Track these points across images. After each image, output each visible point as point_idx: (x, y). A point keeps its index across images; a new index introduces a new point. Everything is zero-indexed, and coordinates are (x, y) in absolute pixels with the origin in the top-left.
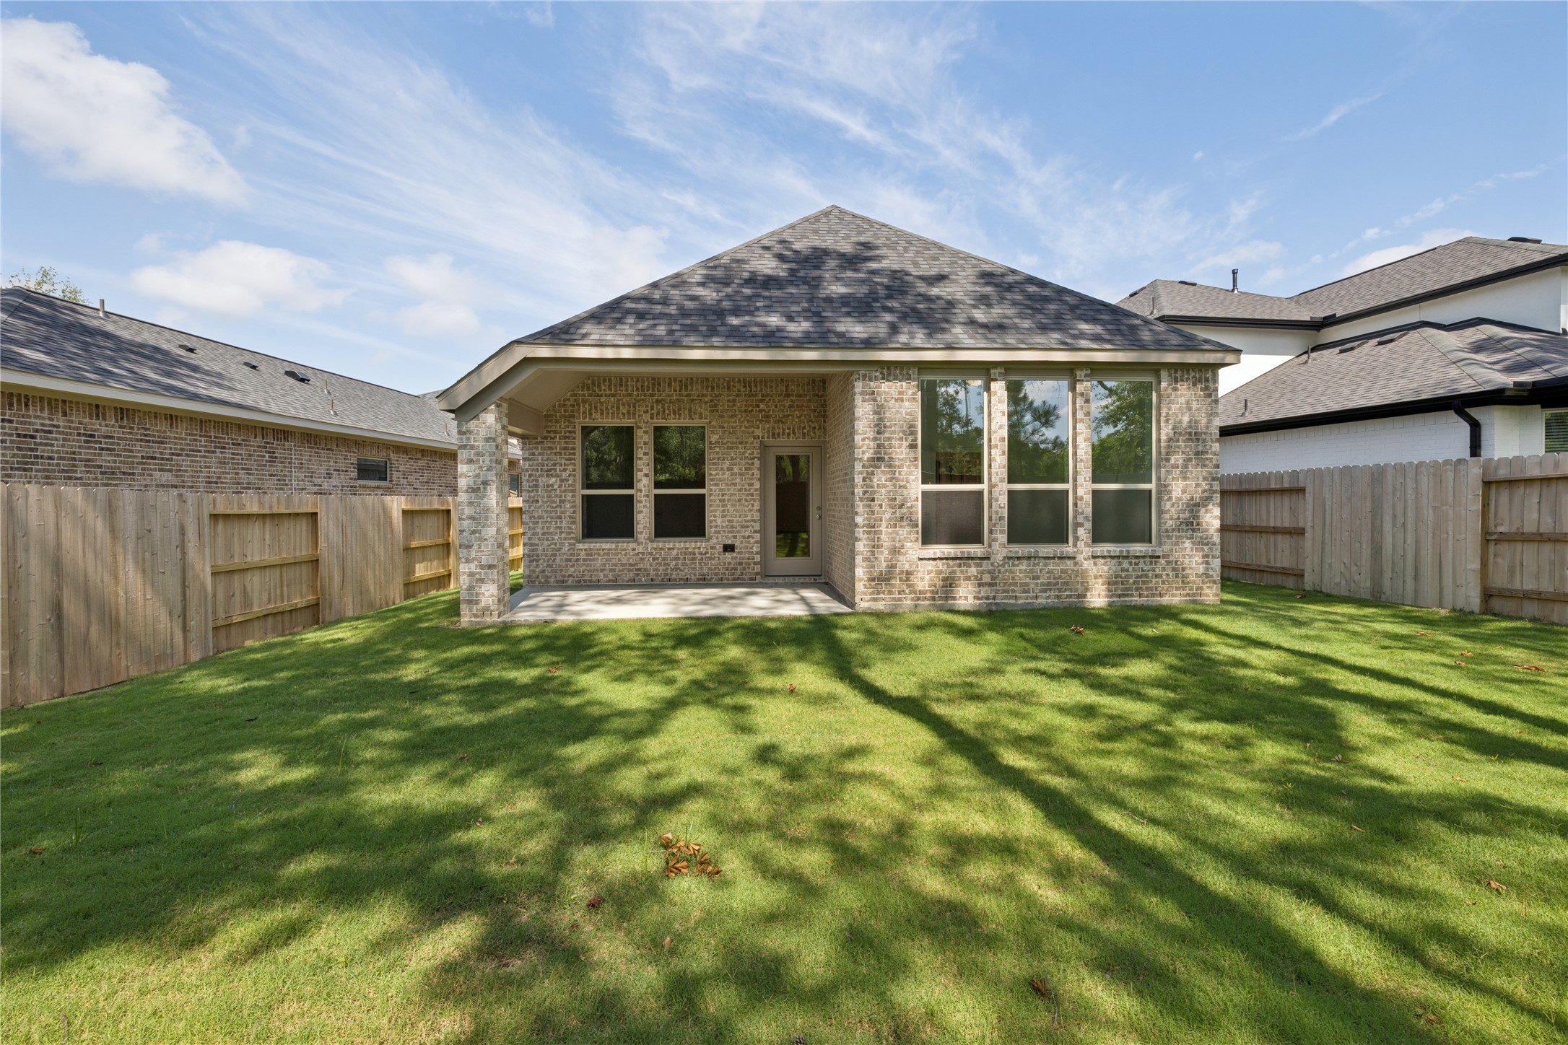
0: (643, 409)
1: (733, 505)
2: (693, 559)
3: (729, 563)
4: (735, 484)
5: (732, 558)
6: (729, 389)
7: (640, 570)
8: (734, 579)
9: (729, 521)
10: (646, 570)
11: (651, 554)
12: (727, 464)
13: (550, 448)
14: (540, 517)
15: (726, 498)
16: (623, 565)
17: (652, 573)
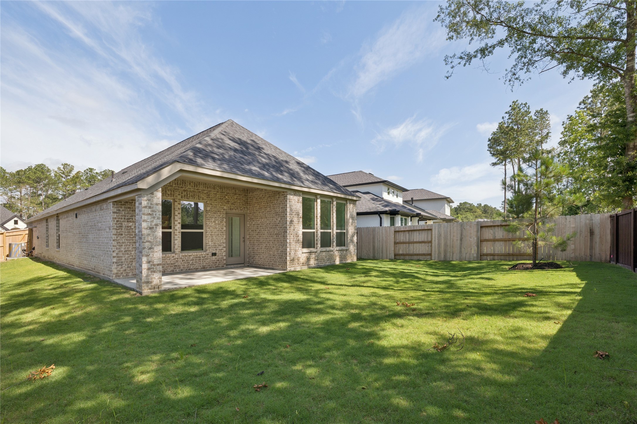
0: (178, 193)
1: (216, 237)
2: (200, 260)
3: (214, 261)
4: (216, 228)
5: (215, 258)
6: (214, 189)
7: (176, 266)
8: (216, 267)
9: (214, 243)
10: (179, 266)
11: (181, 258)
12: (213, 220)
15: (213, 233)
16: (168, 264)
17: (182, 267)
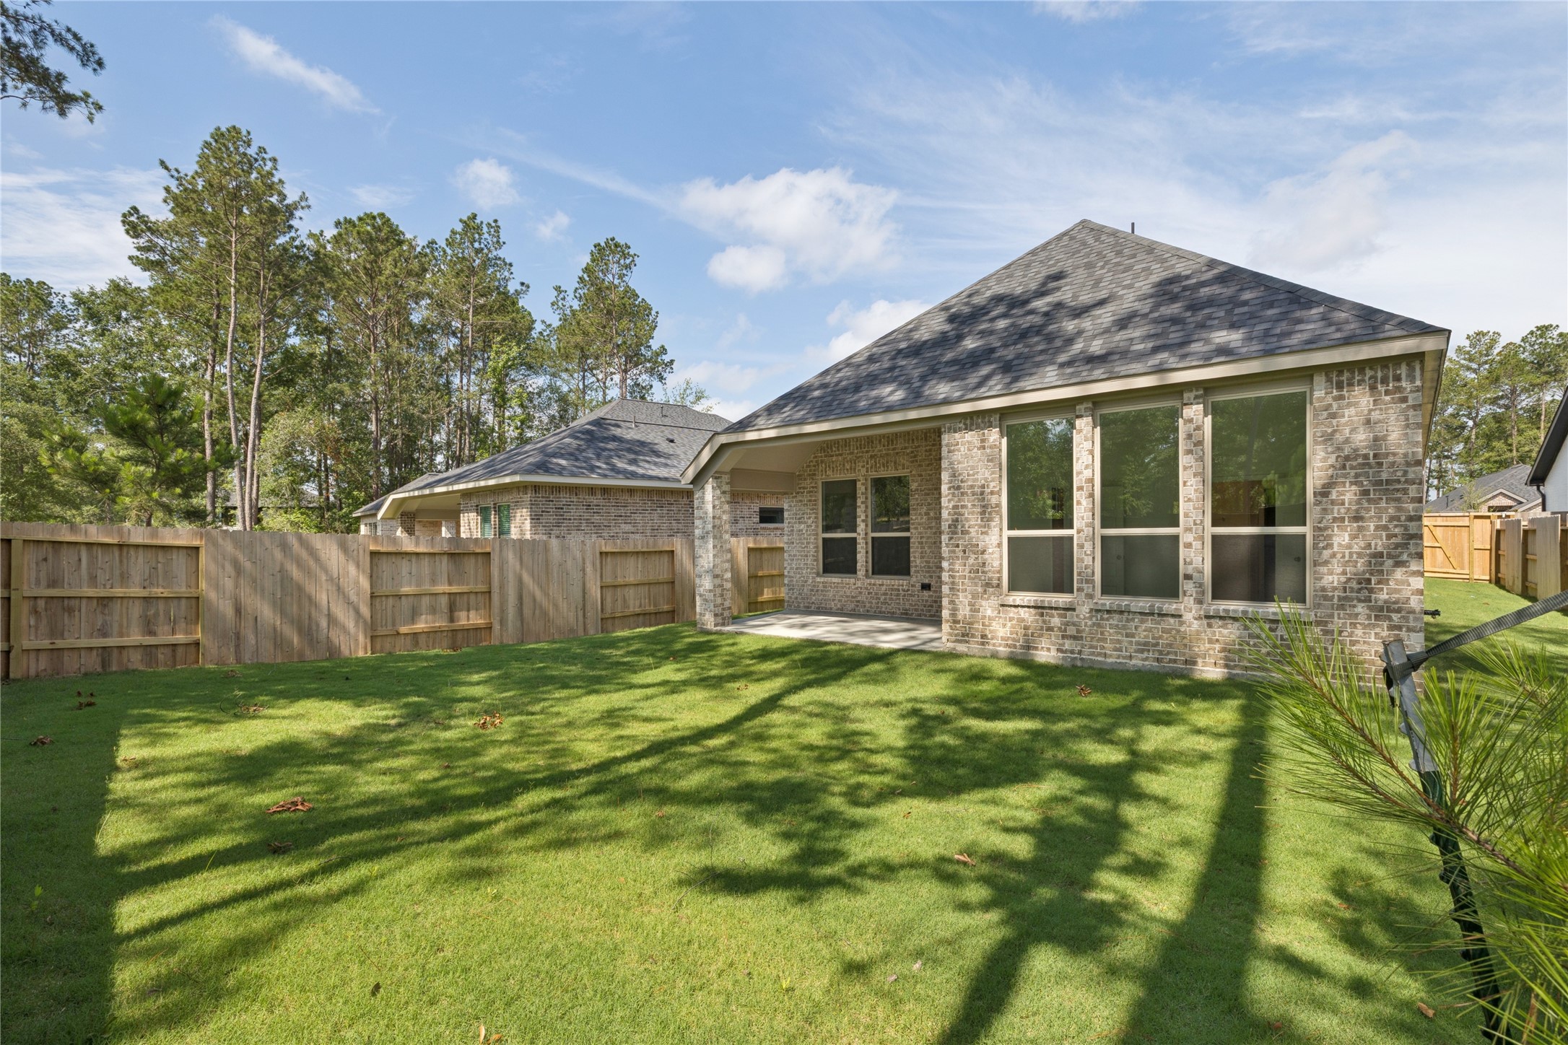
0: (861, 464)
1: (929, 547)
2: (898, 595)
3: (927, 601)
4: (931, 528)
5: (930, 596)
6: (926, 440)
7: (858, 601)
8: (931, 616)
9: (927, 562)
10: (863, 602)
11: (866, 588)
12: (924, 509)
13: (801, 501)
14: (795, 556)
15: (924, 540)
16: (847, 597)
17: (868, 605)
